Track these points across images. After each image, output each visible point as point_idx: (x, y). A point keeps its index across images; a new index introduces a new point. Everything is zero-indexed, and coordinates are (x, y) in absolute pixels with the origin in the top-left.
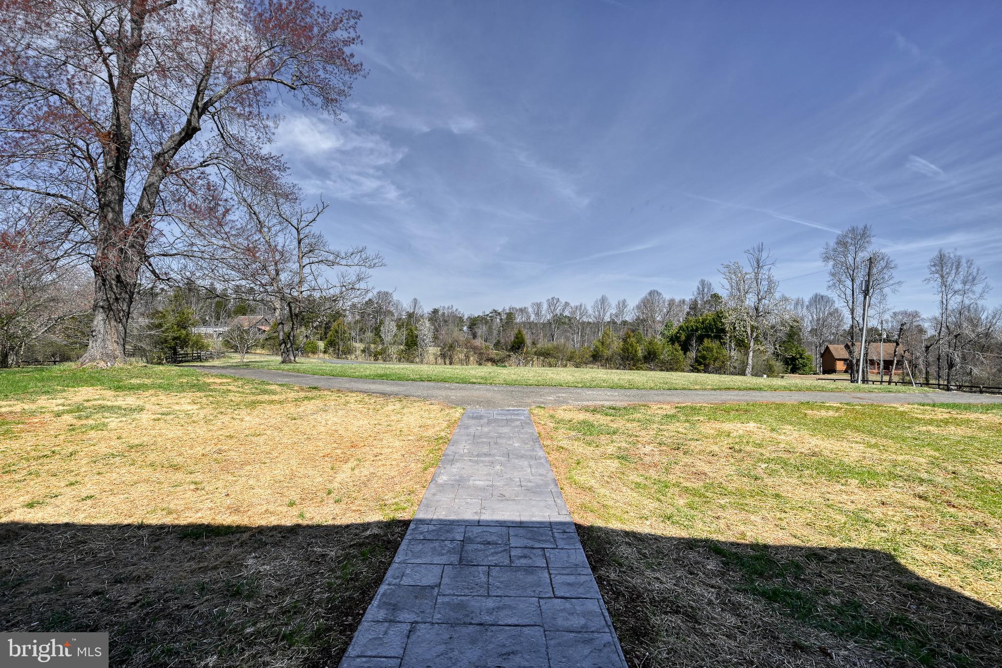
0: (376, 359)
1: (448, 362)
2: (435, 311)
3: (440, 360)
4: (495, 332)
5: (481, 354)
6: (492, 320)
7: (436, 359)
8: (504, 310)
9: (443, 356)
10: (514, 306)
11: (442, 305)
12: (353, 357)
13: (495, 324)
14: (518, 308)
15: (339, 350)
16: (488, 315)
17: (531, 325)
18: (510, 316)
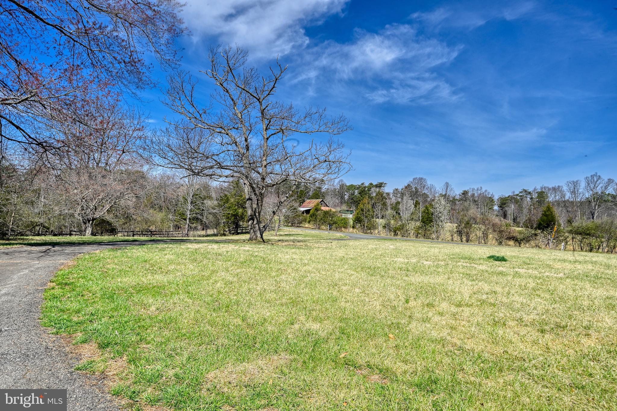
0: (396, 234)
1: (464, 239)
2: (465, 193)
3: (456, 237)
4: (525, 211)
5: (501, 232)
6: (522, 199)
7: (452, 236)
8: (535, 189)
9: (460, 233)
10: (546, 185)
11: (472, 187)
12: (376, 231)
13: (526, 202)
14: (550, 187)
15: (364, 225)
16: (517, 195)
17: (565, 204)
18: (542, 195)
